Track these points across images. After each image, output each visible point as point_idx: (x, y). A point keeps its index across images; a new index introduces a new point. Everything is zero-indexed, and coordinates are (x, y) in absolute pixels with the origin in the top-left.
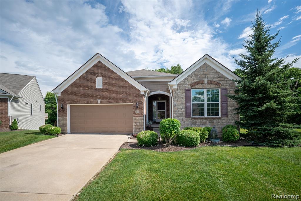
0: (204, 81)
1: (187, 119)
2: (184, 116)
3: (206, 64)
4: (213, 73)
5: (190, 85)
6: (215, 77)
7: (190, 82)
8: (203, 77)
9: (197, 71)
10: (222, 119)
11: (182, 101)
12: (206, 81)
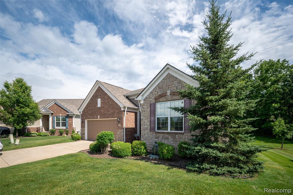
0: (167, 93)
1: (152, 133)
2: (149, 129)
3: (170, 74)
4: (176, 83)
5: (155, 99)
6: (178, 87)
7: (154, 96)
8: (167, 89)
9: (161, 83)
10: (185, 134)
11: (147, 115)
12: (169, 93)
